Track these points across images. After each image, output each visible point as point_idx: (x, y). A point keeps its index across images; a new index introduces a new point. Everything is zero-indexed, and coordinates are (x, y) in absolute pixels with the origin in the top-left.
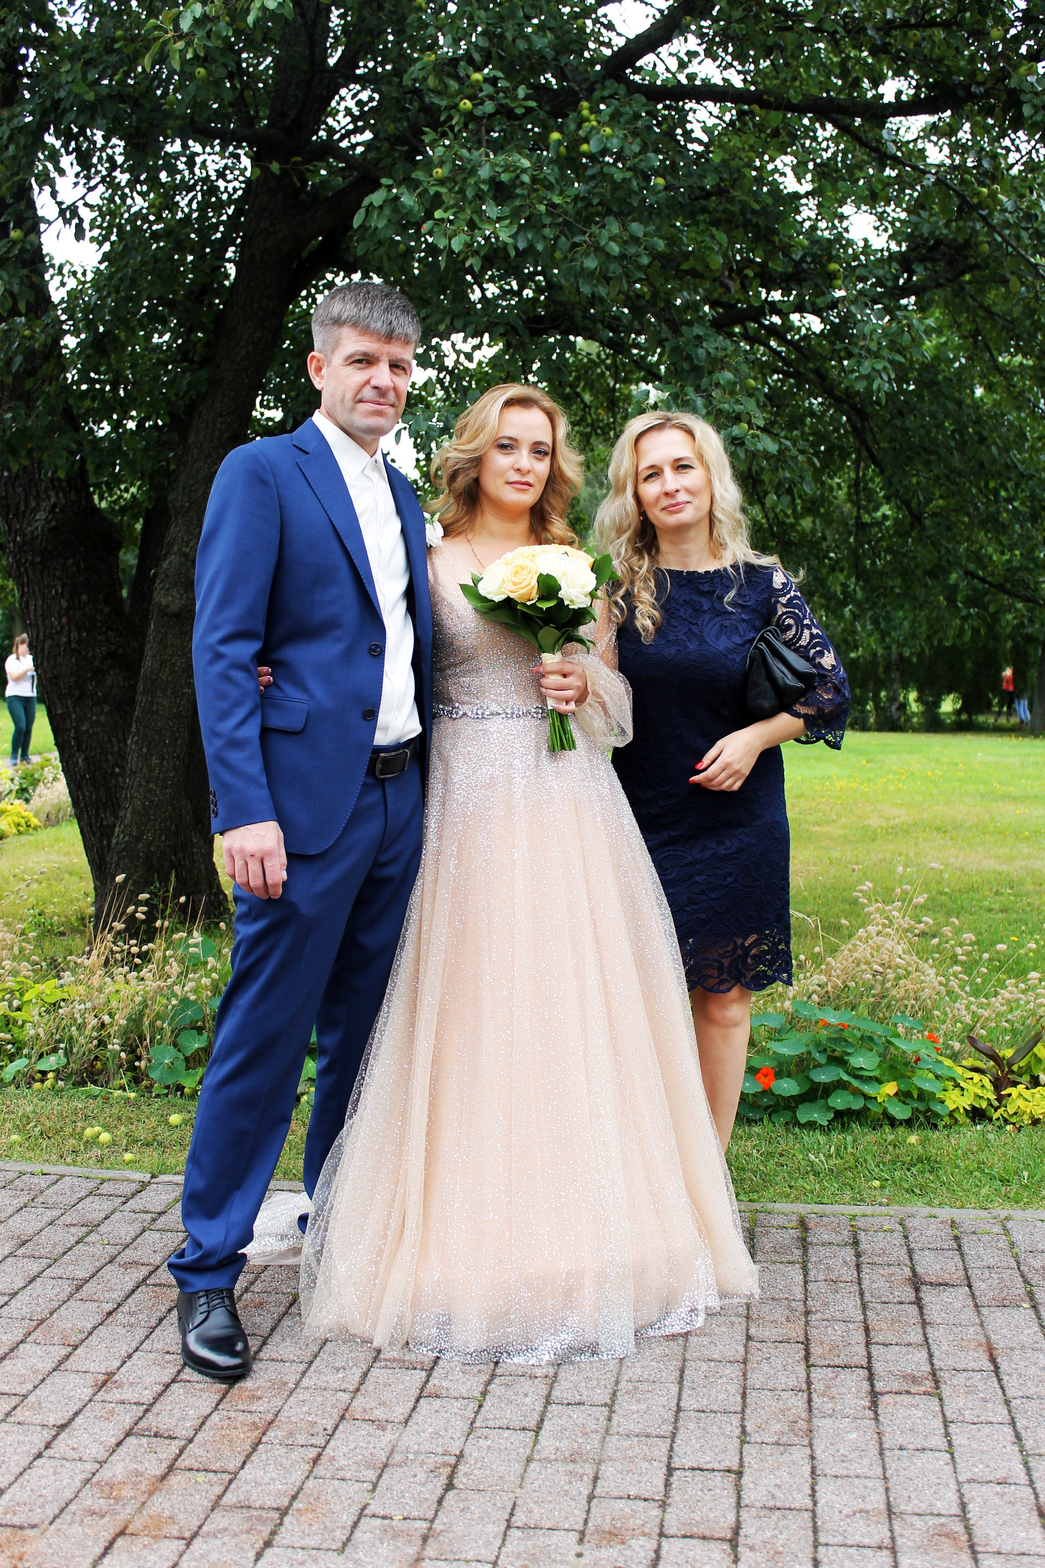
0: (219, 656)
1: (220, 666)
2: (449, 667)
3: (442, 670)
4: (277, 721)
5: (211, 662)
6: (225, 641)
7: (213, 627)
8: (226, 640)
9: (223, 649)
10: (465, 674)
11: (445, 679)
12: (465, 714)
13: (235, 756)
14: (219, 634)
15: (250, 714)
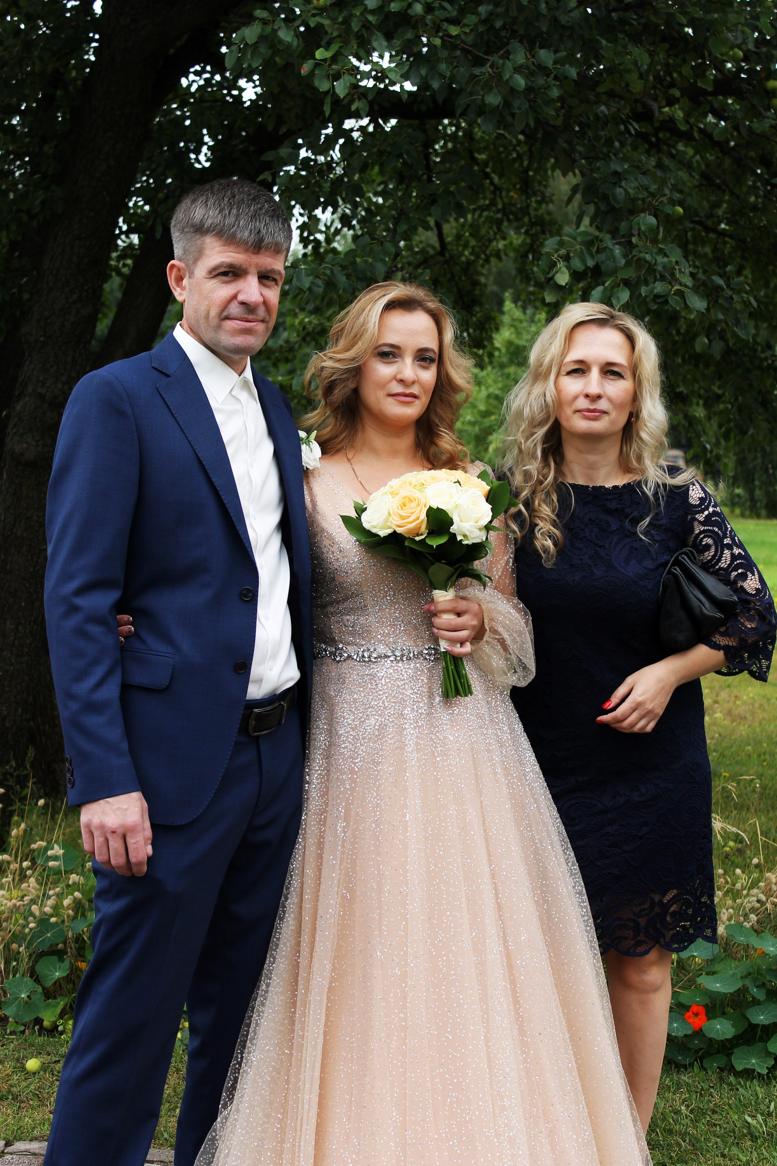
0: (74, 609)
1: (75, 620)
2: (331, 603)
3: (324, 606)
4: (139, 678)
5: (66, 615)
6: (80, 591)
7: (66, 577)
8: (82, 591)
9: (79, 601)
10: (351, 611)
11: (326, 616)
12: (349, 657)
13: (92, 721)
14: (74, 585)
15: (109, 673)
